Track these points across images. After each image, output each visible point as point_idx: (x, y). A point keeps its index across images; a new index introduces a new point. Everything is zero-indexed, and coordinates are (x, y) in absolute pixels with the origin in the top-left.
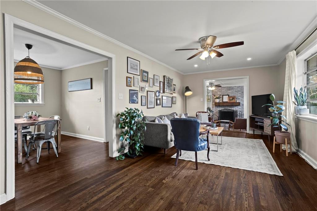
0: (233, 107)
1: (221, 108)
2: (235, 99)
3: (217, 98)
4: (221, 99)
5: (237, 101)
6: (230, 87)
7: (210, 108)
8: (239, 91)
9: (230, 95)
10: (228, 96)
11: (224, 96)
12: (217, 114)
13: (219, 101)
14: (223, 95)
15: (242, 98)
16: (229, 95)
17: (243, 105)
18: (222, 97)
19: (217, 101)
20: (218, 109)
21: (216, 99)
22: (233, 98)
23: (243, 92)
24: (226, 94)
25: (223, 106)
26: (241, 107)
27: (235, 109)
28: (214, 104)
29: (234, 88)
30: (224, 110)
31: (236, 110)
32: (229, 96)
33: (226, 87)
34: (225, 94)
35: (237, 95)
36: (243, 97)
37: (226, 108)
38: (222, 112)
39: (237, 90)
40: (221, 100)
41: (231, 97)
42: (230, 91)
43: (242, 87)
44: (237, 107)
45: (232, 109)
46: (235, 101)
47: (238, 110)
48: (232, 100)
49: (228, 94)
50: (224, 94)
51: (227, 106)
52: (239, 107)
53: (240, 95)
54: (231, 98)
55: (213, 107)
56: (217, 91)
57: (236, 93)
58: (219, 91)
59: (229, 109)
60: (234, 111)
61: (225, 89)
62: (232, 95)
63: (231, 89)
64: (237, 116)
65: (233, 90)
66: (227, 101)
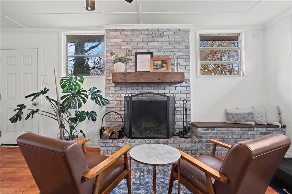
0: (163, 87)
1: (132, 92)
2: (169, 64)
3: (120, 60)
4: (132, 64)
6: (154, 31)
7: (98, 91)
8: (179, 43)
9: (155, 54)
10: (149, 56)
11: (138, 55)
12: (121, 110)
13: (126, 69)
14: (136, 54)
15: (186, 64)
16: (151, 54)
17: (188, 82)
18: (133, 60)
19: (120, 68)
20: (123, 95)
21: (115, 62)
22: (163, 62)
23: (188, 45)
24: (145, 51)
25: (138, 84)
26: (184, 88)
27: (168, 91)
28: (111, 78)
29: (165, 33)
30: (140, 98)
31: (172, 95)
32: (152, 56)
33: (144, 30)
34: (142, 51)
35: (173, 54)
36: (187, 60)
37: (146, 89)
38: (134, 102)
39: (172, 41)
40: (130, 68)
41: (158, 58)
42: (156, 43)
43: (187, 32)
44: (173, 87)
46: (170, 71)
47: (177, 95)
48: (162, 67)
49: (151, 51)
50: (139, 51)
51: (148, 84)
52: (179, 87)
53: (180, 54)
54: (159, 62)
55: (107, 89)
56: (119, 40)
58: (126, 40)
60: (168, 97)
61: (142, 36)
62: (162, 54)
63: (158, 37)
64: (174, 114)
65: (162, 40)
66: (149, 71)
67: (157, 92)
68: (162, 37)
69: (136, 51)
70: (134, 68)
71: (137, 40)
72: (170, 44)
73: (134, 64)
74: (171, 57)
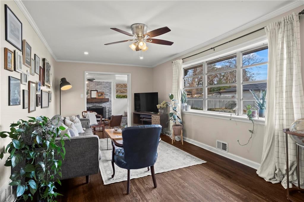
0: (101, 103)
1: (90, 105)
2: (104, 95)
5: (105, 97)
8: (107, 87)
9: (98, 91)
10: (96, 92)
11: (92, 91)
14: (91, 91)
15: (110, 95)
16: (97, 91)
17: (111, 101)
18: (90, 93)
22: (101, 94)
23: (111, 88)
24: (95, 89)
25: (92, 102)
26: (109, 104)
27: (103, 105)
29: (102, 83)
30: (93, 107)
31: (105, 106)
32: (97, 92)
34: (93, 90)
35: (106, 91)
36: (111, 93)
37: (95, 104)
38: (91, 109)
39: (105, 86)
40: (89, 96)
41: (100, 93)
42: (99, 87)
43: (110, 83)
44: (105, 103)
45: (101, 105)
46: (104, 98)
47: (107, 106)
48: (101, 96)
49: (97, 90)
50: (92, 90)
51: (96, 102)
52: (107, 103)
53: (108, 91)
54: (100, 94)
57: (105, 89)
59: (98, 106)
60: (103, 107)
61: (93, 84)
62: (101, 91)
63: (99, 84)
64: (105, 113)
65: (101, 85)
66: (96, 97)
67: (99, 105)
68: (101, 84)
69: (91, 90)
70: (90, 96)
71: (91, 85)
72: (104, 87)
73: (90, 95)
74: (104, 92)
